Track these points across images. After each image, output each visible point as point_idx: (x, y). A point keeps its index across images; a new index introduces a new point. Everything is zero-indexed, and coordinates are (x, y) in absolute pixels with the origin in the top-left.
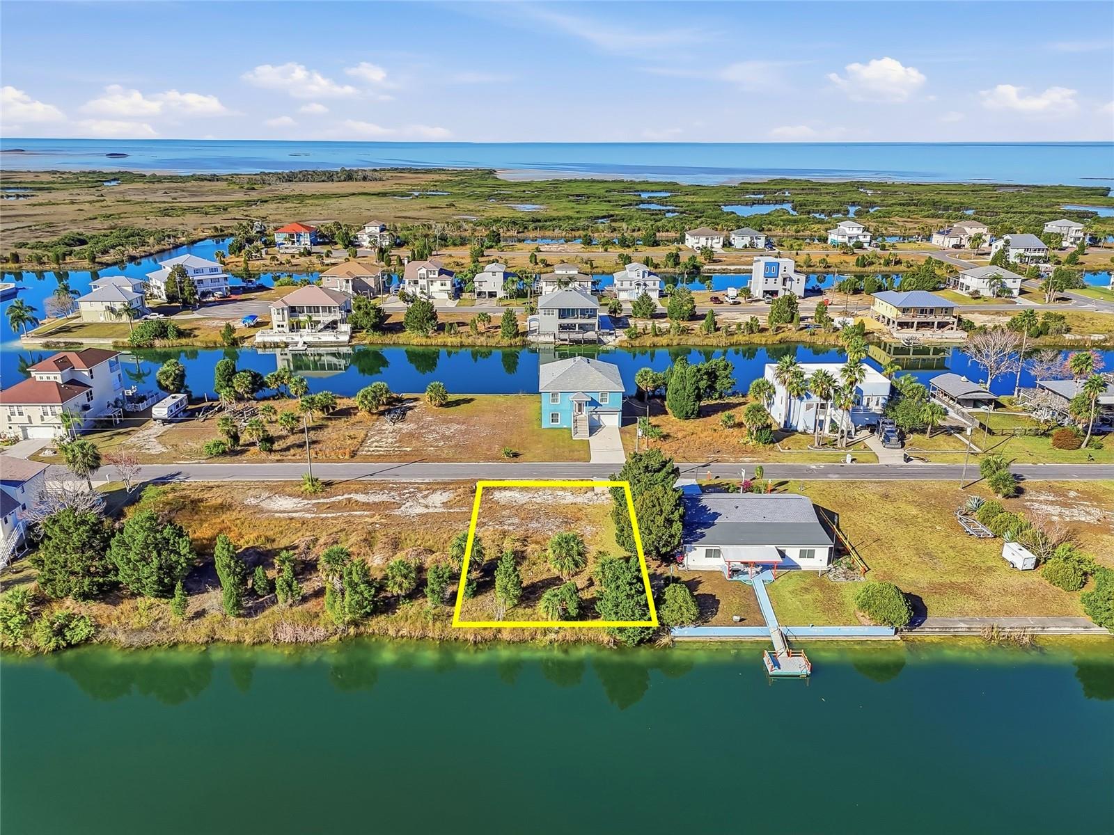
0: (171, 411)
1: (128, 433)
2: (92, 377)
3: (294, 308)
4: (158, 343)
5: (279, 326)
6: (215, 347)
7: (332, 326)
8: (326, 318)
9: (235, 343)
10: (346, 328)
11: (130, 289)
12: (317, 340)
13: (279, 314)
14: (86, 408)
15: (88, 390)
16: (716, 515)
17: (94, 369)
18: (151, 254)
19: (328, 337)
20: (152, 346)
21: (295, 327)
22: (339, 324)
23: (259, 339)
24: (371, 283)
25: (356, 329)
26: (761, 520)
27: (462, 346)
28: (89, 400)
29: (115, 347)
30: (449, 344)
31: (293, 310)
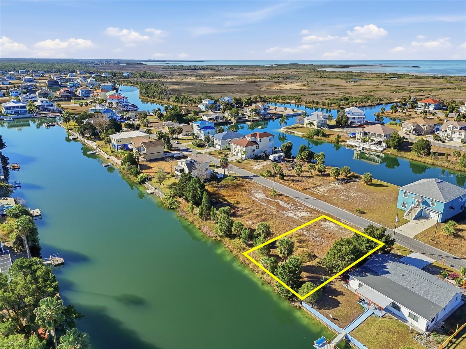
0: (275, 158)
1: (258, 162)
2: (260, 141)
3: (366, 132)
4: (315, 137)
5: (358, 139)
6: (331, 142)
7: (379, 143)
8: (377, 139)
9: (338, 142)
10: (384, 145)
11: (322, 117)
12: (369, 148)
13: (359, 134)
14: (254, 151)
15: (257, 145)
16: (389, 273)
17: (261, 139)
18: (365, 106)
19: (374, 147)
20: (312, 138)
21: (364, 141)
22: (382, 143)
23: (347, 143)
24: (424, 128)
25: (388, 147)
26: (409, 287)
27: (433, 164)
28: (257, 149)
29: (303, 136)
30: (427, 162)
31: (366, 133)
